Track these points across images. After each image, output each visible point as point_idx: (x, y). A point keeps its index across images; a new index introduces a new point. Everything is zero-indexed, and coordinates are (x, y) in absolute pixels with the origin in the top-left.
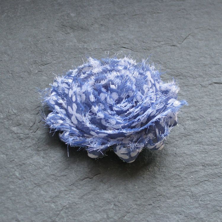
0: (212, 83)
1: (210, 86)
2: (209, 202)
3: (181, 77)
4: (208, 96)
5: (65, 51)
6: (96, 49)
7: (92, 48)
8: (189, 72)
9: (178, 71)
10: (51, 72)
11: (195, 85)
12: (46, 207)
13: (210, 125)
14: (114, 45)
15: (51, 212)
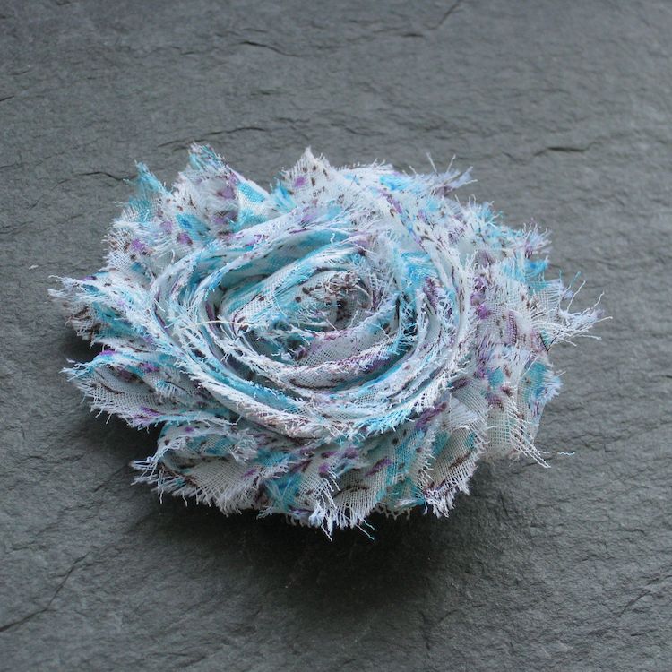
0: (544, 148)
1: (537, 158)
2: (559, 529)
3: (443, 133)
4: (534, 191)
5: (56, 59)
6: (159, 49)
7: (147, 48)
8: (468, 115)
9: (434, 113)
10: (13, 125)
11: (488, 157)
12: (17, 565)
14: (219, 35)
15: (35, 581)
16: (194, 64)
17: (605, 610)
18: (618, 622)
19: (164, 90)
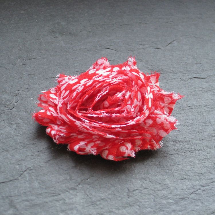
0: (192, 77)
1: (190, 80)
2: (176, 171)
4: (187, 88)
5: (51, 50)
6: (81, 49)
7: (78, 48)
8: (170, 68)
9: (160, 67)
10: (34, 65)
11: (174, 79)
12: (10, 168)
13: (186, 110)
14: (99, 46)
15: (15, 172)
16: (91, 53)
17: (186, 193)
18: (189, 196)
19: (81, 59)
